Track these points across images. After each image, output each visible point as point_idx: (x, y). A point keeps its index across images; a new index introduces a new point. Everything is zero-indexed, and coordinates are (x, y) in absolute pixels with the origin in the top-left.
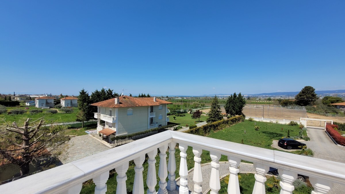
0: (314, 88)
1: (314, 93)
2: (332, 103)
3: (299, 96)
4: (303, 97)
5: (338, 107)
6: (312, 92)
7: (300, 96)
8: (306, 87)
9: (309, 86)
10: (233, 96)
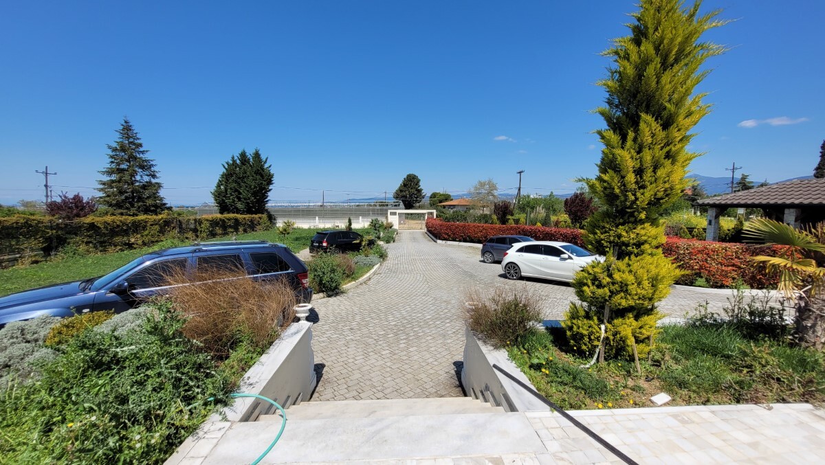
2: (441, 202)
3: (399, 193)
5: (447, 208)
9: (412, 175)
10: (238, 162)
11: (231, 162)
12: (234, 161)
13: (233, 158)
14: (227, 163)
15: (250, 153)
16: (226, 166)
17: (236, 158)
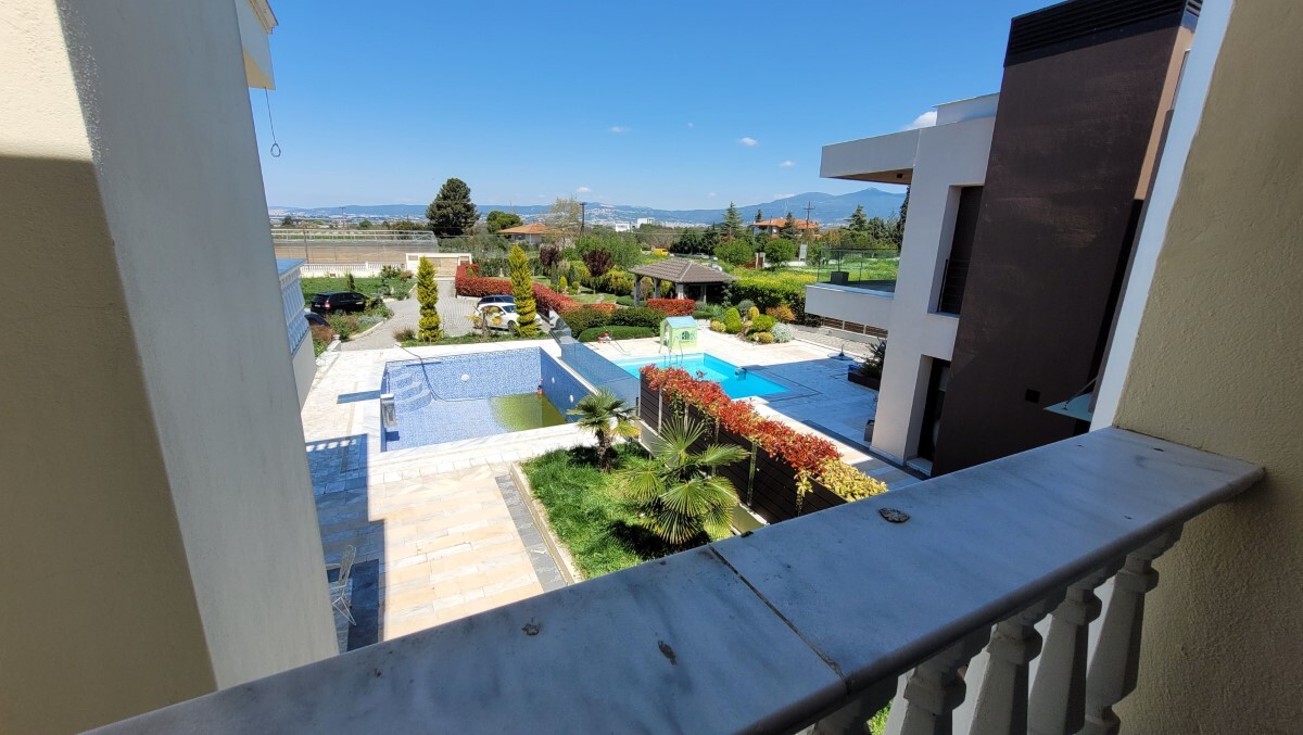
0: (468, 186)
1: (469, 200)
2: (504, 227)
3: (435, 210)
4: (445, 211)
5: (513, 238)
6: (464, 197)
7: (439, 207)
8: (451, 182)
9: (457, 180)
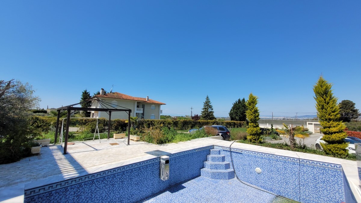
0: (354, 102)
1: (354, 108)
6: (351, 107)
8: (344, 101)
9: (347, 100)
10: (238, 103)
11: (235, 103)
12: (236, 102)
13: (236, 101)
14: (234, 103)
15: (241, 99)
16: (234, 104)
17: (237, 101)
